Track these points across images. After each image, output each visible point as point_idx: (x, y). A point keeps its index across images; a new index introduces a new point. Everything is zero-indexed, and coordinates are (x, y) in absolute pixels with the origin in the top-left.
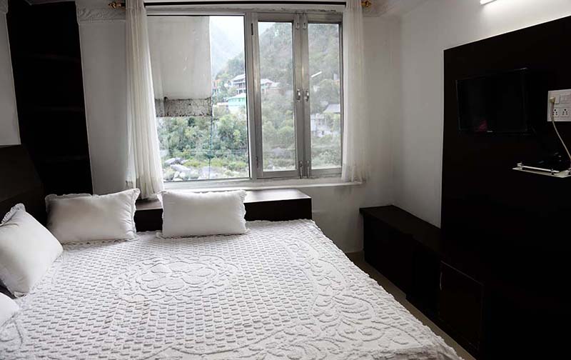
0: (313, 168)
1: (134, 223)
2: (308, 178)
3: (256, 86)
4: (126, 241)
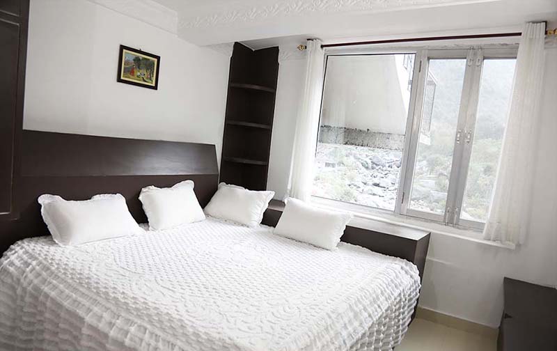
0: (461, 217)
1: (262, 216)
2: (453, 226)
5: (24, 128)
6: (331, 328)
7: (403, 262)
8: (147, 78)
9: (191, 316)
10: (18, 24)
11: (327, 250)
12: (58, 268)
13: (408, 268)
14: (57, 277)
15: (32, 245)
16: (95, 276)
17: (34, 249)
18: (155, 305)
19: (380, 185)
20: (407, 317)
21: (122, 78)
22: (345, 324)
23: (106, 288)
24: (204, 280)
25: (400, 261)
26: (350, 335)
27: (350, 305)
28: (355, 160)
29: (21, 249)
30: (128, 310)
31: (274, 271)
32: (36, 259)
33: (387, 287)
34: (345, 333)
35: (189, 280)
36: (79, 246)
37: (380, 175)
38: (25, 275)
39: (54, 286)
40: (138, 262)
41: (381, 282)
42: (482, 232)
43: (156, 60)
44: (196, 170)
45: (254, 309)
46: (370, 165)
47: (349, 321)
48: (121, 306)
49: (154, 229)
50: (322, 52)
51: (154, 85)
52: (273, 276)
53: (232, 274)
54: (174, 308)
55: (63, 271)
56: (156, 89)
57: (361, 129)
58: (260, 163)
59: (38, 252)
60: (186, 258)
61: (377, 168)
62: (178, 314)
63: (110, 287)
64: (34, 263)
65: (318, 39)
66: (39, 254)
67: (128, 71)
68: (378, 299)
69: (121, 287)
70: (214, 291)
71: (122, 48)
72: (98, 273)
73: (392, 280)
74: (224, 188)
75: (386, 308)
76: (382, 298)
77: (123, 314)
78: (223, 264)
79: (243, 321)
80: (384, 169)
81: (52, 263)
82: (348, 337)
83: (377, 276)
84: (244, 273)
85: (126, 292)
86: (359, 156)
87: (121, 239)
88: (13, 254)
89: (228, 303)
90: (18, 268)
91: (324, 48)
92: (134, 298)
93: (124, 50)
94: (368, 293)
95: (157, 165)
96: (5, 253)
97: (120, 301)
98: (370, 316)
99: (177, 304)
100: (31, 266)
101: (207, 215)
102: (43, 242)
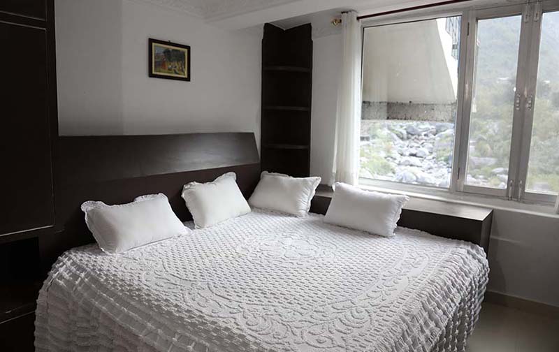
0: (527, 190)
1: (310, 204)
2: (517, 201)
3: (467, 91)
4: (296, 217)
5: (60, 135)
6: (408, 334)
7: (468, 245)
8: (179, 70)
9: (253, 330)
10: (44, 29)
11: (384, 237)
12: (106, 280)
13: (474, 252)
14: (106, 290)
15: (79, 255)
16: (146, 288)
17: (81, 260)
18: (212, 319)
19: (418, 155)
20: (478, 305)
21: (154, 73)
22: (421, 327)
23: (157, 300)
24: (259, 283)
25: (465, 244)
26: (427, 339)
27: (423, 303)
28: (389, 132)
29: (69, 260)
30: (184, 326)
31: (332, 267)
32: (84, 270)
33: (457, 277)
34: (422, 338)
35: (244, 286)
36: (126, 253)
37: (416, 145)
38: (74, 289)
39: (105, 300)
40: (188, 267)
41: (449, 271)
42: (554, 206)
43: (186, 50)
44: (237, 160)
45: (318, 316)
46: (405, 136)
47: (425, 323)
48: (175, 321)
49: (200, 227)
50: (359, 24)
51: (186, 76)
52: (332, 273)
53: (288, 273)
54: (233, 320)
55: (112, 283)
56: (189, 81)
57: (403, 102)
58: (301, 147)
59: (86, 263)
60: (237, 258)
61: (413, 138)
62: (237, 328)
63: (162, 299)
64: (83, 275)
65: (353, 11)
66: (87, 265)
67: (159, 65)
68: (450, 292)
69: (174, 298)
70: (272, 296)
71: (151, 41)
72: (148, 283)
73: (461, 268)
74: (267, 177)
75: (459, 301)
76: (454, 291)
77: (179, 331)
78: (277, 263)
79: (309, 332)
80: (420, 137)
81: (100, 274)
82: (427, 341)
83: (445, 265)
84: (301, 271)
85: (179, 304)
86: (393, 128)
87: (167, 241)
88: (61, 266)
89: (289, 310)
90: (67, 281)
91: (360, 20)
92: (188, 311)
93: (153, 44)
94: (439, 287)
95: (196, 160)
96: (53, 266)
97: (174, 315)
98: (444, 313)
99: (236, 316)
100: (80, 279)
101: (252, 206)
102: (91, 251)
